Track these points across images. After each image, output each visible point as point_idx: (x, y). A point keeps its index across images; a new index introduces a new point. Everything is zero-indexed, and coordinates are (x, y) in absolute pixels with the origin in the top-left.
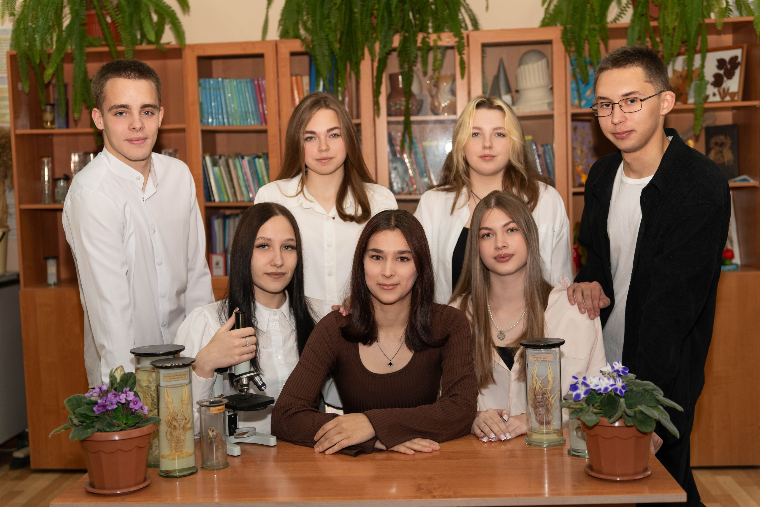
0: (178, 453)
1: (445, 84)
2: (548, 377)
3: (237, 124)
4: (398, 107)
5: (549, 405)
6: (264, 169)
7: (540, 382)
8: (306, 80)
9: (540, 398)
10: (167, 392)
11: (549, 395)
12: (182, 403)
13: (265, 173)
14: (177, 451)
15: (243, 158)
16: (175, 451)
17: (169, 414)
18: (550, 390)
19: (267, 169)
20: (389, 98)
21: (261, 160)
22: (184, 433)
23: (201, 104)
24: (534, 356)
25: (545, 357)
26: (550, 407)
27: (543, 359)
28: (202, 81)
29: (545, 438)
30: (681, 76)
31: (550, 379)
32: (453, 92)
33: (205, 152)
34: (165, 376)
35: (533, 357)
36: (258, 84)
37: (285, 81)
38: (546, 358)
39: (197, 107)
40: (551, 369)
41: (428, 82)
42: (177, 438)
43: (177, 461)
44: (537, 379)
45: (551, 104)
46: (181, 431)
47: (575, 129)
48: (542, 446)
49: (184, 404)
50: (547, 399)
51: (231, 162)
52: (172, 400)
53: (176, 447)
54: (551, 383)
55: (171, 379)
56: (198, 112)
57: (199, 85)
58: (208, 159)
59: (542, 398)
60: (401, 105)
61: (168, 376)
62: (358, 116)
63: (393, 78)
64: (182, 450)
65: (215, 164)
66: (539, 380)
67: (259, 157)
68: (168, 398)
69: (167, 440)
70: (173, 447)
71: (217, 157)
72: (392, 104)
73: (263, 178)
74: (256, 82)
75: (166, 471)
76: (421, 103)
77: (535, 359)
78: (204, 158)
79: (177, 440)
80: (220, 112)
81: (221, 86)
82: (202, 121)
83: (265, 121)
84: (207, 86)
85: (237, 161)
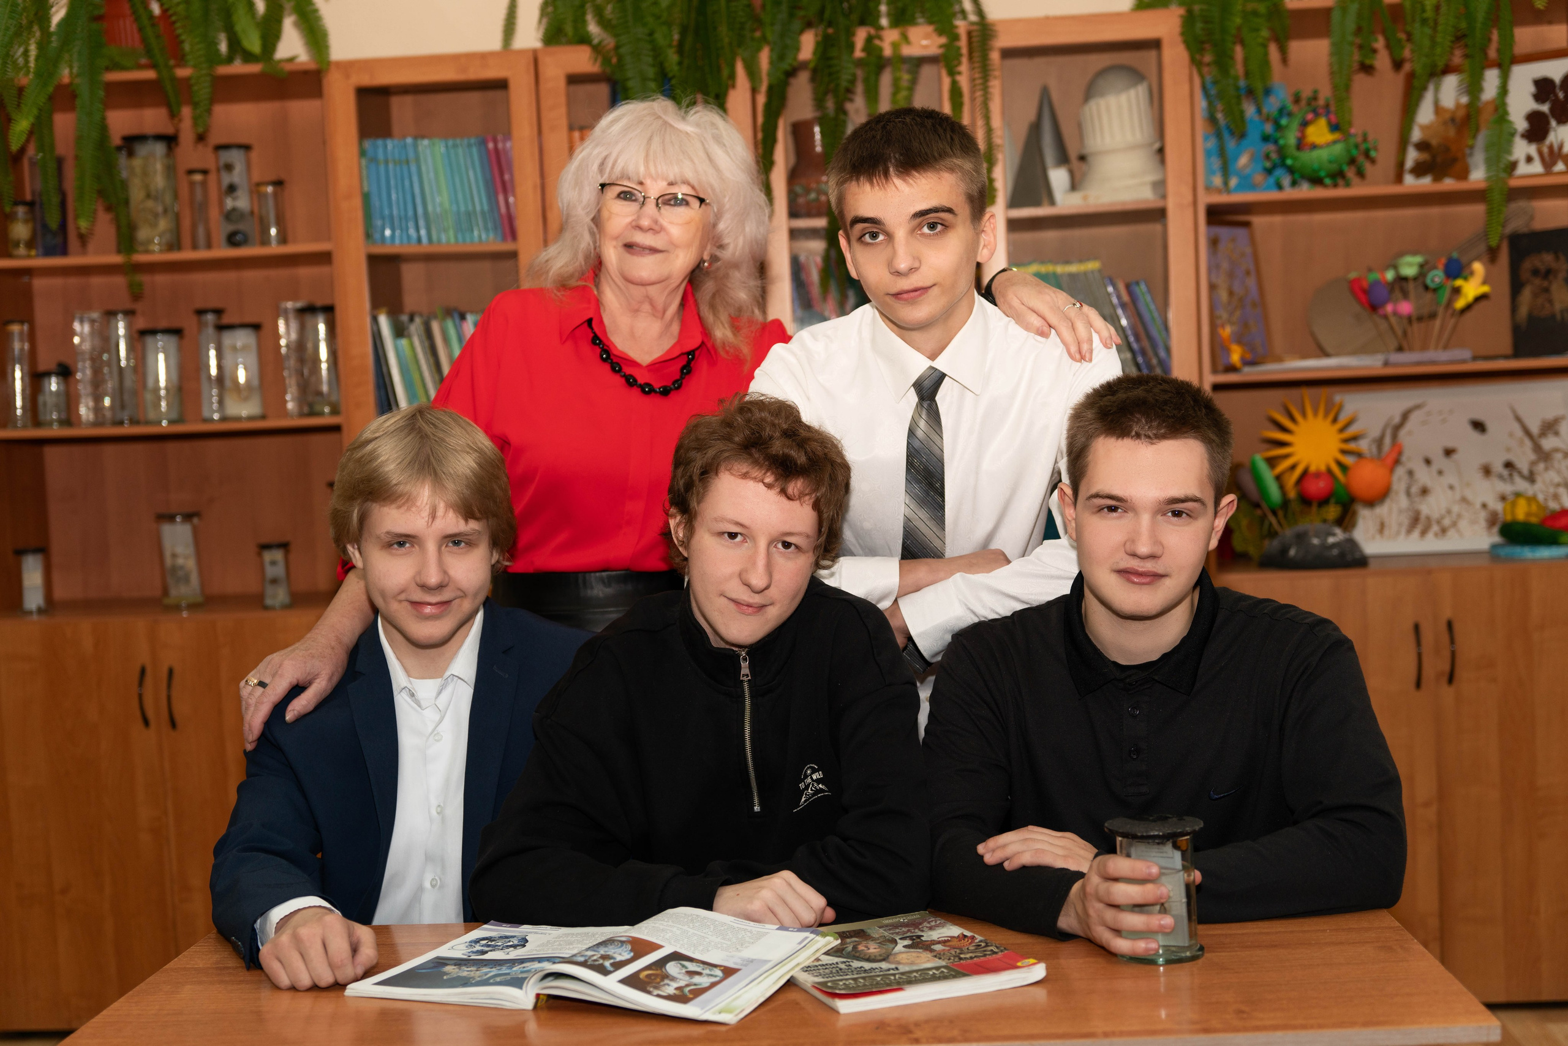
3: (448, 240)
4: (813, 196)
15: (463, 317)
20: (793, 177)
23: (366, 198)
28: (368, 144)
30: (1453, 120)
33: (376, 304)
36: (496, 149)
37: (557, 141)
39: (357, 202)
45: (1160, 186)
47: (1214, 243)
51: (435, 326)
56: (359, 214)
57: (362, 153)
58: (384, 322)
60: (819, 192)
63: (799, 131)
65: (399, 332)
71: (404, 318)
72: (798, 189)
74: (491, 145)
78: (375, 319)
80: (410, 213)
81: (411, 155)
82: (368, 236)
83: (512, 233)
84: (381, 156)
85: (450, 325)
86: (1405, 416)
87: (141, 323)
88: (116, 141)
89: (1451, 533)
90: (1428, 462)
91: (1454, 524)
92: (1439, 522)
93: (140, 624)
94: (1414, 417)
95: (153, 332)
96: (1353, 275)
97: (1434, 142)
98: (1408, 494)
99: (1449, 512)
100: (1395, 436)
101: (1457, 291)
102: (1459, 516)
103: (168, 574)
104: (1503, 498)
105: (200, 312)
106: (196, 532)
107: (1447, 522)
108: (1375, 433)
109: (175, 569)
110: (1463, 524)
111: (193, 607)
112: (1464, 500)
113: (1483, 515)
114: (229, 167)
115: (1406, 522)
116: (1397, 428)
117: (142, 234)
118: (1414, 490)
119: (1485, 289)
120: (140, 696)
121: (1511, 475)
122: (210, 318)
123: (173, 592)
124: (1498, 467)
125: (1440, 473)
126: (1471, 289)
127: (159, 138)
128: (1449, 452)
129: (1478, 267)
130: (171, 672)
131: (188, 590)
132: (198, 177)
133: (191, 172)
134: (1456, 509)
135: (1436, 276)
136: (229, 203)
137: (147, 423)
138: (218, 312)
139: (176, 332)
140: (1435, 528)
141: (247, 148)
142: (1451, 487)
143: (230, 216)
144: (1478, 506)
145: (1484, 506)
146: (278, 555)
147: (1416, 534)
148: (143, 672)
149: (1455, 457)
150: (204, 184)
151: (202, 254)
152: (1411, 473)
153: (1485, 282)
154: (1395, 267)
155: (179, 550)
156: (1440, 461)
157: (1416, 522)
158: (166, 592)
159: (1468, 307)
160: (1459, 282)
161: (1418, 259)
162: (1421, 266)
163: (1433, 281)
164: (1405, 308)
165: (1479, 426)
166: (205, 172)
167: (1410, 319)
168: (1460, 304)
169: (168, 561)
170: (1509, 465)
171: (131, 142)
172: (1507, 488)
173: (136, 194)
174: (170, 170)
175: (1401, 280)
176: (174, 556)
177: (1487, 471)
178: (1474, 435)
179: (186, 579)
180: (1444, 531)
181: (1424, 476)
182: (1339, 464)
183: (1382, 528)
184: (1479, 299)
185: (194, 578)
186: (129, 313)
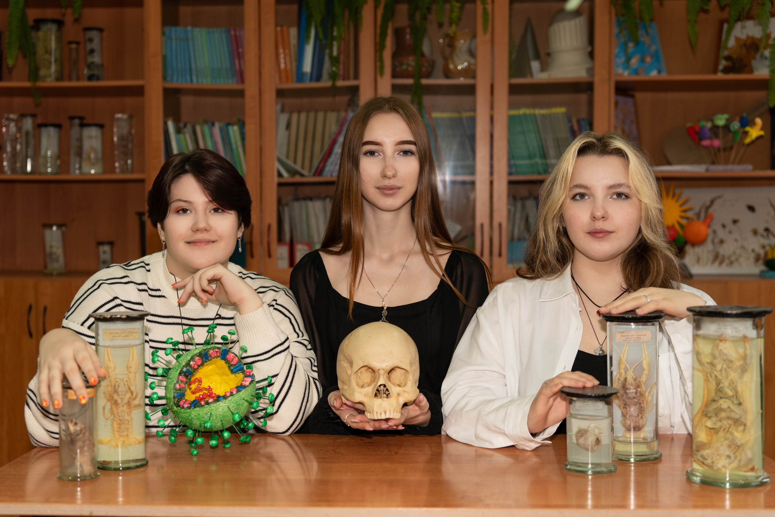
0: (122, 439)
1: (462, 41)
2: (642, 364)
3: (206, 82)
4: (404, 67)
5: (645, 402)
6: (238, 138)
7: (632, 370)
8: (293, 32)
9: (633, 393)
10: (108, 354)
11: (644, 388)
12: (128, 370)
13: (239, 143)
14: (121, 436)
15: (213, 124)
16: (119, 435)
17: (109, 384)
18: (644, 382)
19: (243, 138)
20: (395, 56)
21: (236, 128)
22: (130, 412)
23: (164, 58)
24: (623, 334)
25: (638, 336)
26: (645, 406)
27: (635, 339)
28: (167, 29)
29: (633, 451)
30: (745, 45)
31: (645, 366)
32: (472, 54)
33: (166, 115)
34: (107, 333)
35: (621, 336)
36: (235, 35)
37: (269, 31)
38: (640, 337)
39: (159, 59)
40: (646, 353)
41: (441, 41)
42: (120, 417)
43: (120, 450)
44: (627, 366)
45: (591, 71)
46: (125, 408)
47: (616, 104)
48: (629, 461)
49: (130, 372)
50: (642, 395)
51: (198, 129)
52: (114, 365)
53: (119, 430)
54: (646, 372)
55: (115, 337)
56: (160, 66)
57: (163, 34)
58: (171, 125)
59: (636, 393)
60: (408, 65)
61: (110, 333)
62: (356, 76)
63: (398, 33)
64: (127, 435)
65: (178, 131)
66: (631, 368)
67: (232, 124)
68: (108, 362)
69: (105, 418)
70: (116, 430)
71: (182, 125)
72: (397, 63)
73: (237, 149)
74: (233, 33)
75: (104, 461)
76: (432, 64)
77: (624, 338)
78: (165, 124)
79: (120, 420)
80: (188, 67)
81: (190, 36)
82: (164, 78)
83: (242, 80)
84: (173, 36)
85: (206, 128)
86: (712, 202)
87: (39, 121)
88: (31, 23)
89: (736, 264)
90: (724, 226)
91: (737, 260)
92: (729, 258)
93: (30, 282)
94: (717, 203)
95: (46, 125)
96: (689, 125)
97: (734, 56)
98: (713, 242)
99: (734, 253)
100: (706, 211)
101: (746, 133)
102: (740, 255)
103: (47, 257)
104: (763, 247)
105: (72, 118)
106: (64, 235)
107: (733, 258)
108: (697, 210)
109: (51, 254)
110: (742, 260)
111: (61, 274)
112: (743, 247)
113: (752, 256)
114: (91, 40)
115: (711, 257)
116: (708, 208)
117: (43, 72)
118: (717, 241)
119: (762, 133)
120: (28, 322)
121: (768, 235)
122: (77, 121)
123: (50, 267)
124: (761, 230)
125: (730, 232)
126: (755, 132)
127: (54, 21)
128: (735, 222)
129: (759, 121)
130: (45, 309)
131: (58, 265)
132: (74, 46)
133: (70, 43)
134: (738, 252)
135: (736, 125)
136: (90, 60)
137: (40, 174)
138: (81, 118)
139: (58, 126)
140: (727, 261)
141: (101, 30)
142: (736, 240)
143: (90, 66)
144: (750, 250)
145: (753, 251)
146: (107, 248)
147: (717, 264)
148: (30, 308)
149: (739, 224)
150: (77, 50)
151: (74, 84)
152: (714, 232)
153: (762, 129)
154: (712, 121)
155: (54, 244)
156: (730, 226)
157: (717, 258)
158: (45, 266)
159: (753, 142)
160: (748, 129)
161: (726, 116)
162: (727, 120)
163: (734, 127)
164: (717, 143)
165: (751, 209)
166: (78, 43)
167: (719, 150)
168: (748, 140)
169: (48, 250)
170: (767, 230)
171: (38, 23)
172: (765, 242)
173: (40, 50)
174: (59, 39)
175: (715, 128)
176: (51, 247)
177: (755, 232)
178: (749, 213)
179: (57, 260)
180: (731, 263)
181: (721, 234)
182: (679, 224)
183: (698, 260)
184: (759, 138)
185: (62, 260)
186: (34, 116)
